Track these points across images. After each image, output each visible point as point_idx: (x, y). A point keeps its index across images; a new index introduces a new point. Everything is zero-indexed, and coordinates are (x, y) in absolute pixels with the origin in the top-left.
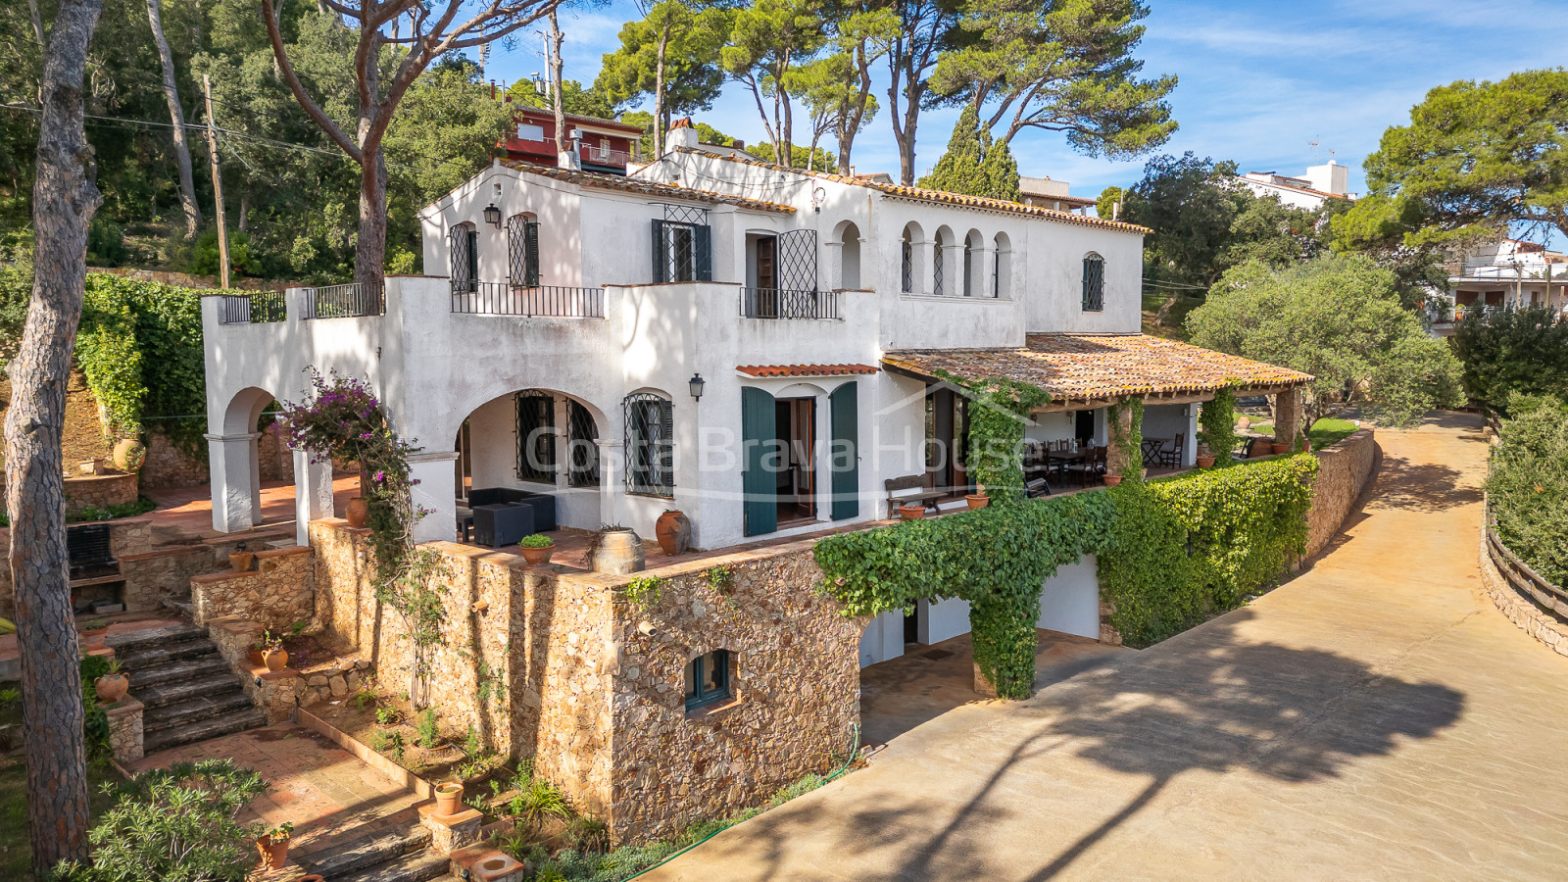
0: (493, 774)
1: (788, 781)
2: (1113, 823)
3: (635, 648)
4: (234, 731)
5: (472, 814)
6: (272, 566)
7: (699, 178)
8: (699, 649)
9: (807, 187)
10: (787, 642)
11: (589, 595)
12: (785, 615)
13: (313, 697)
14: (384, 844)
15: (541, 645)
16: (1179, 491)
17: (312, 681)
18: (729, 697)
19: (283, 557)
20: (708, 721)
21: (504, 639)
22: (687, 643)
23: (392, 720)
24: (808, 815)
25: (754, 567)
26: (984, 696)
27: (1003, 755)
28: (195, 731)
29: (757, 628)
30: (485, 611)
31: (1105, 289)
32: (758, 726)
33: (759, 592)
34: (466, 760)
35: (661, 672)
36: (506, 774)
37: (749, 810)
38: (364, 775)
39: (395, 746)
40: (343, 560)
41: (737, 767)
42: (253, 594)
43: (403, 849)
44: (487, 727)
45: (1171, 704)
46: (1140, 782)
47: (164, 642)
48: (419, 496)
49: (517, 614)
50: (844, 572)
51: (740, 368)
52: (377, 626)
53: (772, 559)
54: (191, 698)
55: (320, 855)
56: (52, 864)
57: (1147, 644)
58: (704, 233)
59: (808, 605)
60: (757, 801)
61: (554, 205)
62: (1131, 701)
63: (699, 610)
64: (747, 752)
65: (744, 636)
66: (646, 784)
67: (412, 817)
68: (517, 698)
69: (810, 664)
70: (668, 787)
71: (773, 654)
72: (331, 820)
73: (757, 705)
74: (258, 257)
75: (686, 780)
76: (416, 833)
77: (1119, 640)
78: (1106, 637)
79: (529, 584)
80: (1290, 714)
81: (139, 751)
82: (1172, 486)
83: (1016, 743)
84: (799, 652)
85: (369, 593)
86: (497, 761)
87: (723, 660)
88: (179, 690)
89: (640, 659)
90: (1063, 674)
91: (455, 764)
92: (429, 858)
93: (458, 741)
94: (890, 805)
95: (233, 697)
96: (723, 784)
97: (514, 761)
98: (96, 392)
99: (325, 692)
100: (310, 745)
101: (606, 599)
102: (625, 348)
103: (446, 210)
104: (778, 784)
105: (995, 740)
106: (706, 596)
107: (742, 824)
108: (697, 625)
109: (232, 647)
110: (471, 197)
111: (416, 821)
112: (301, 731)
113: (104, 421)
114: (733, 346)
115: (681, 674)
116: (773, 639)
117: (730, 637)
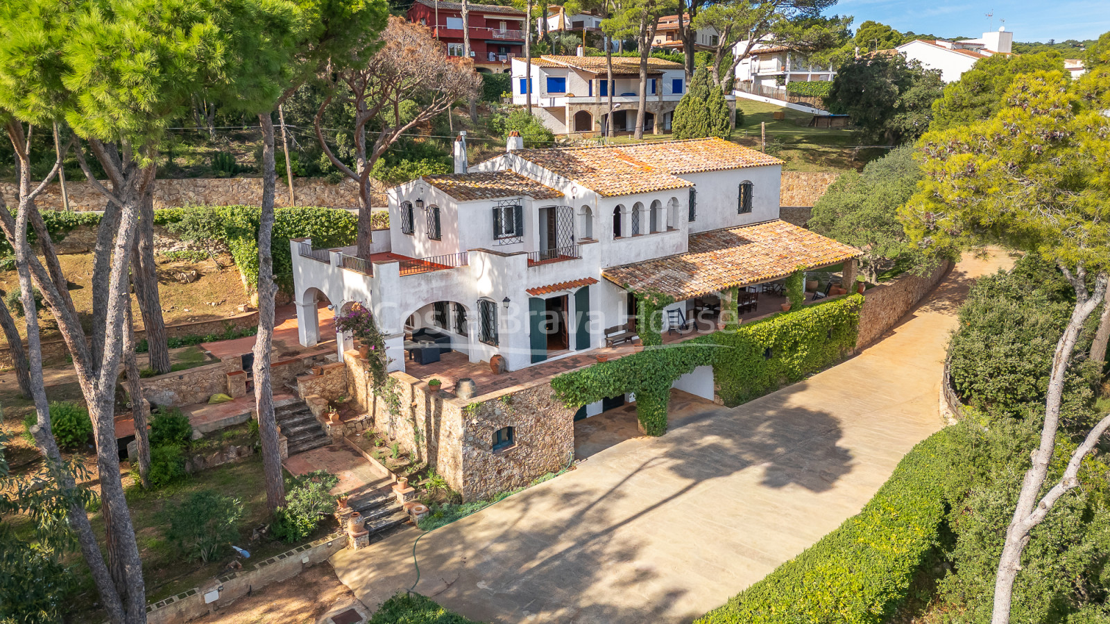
0: (419, 472)
1: (539, 476)
2: (665, 501)
3: (471, 429)
4: (320, 446)
5: (412, 489)
6: (329, 373)
7: (521, 169)
8: (498, 427)
9: (569, 186)
10: (538, 421)
11: (453, 409)
12: (537, 410)
13: (349, 432)
14: (380, 499)
15: (438, 423)
16: (758, 330)
17: (349, 425)
18: (513, 444)
19: (334, 369)
20: (503, 454)
21: (424, 419)
22: (493, 426)
23: (381, 445)
24: (543, 493)
25: (522, 393)
26: (642, 435)
27: (637, 466)
28: (305, 447)
29: (524, 417)
30: (416, 406)
31: (753, 200)
32: (525, 455)
33: (525, 402)
34: (411, 465)
35: (482, 437)
36: (424, 473)
37: (520, 488)
38: (372, 469)
39: (382, 459)
40: (360, 375)
41: (516, 471)
42: (322, 385)
43: (386, 501)
44: (419, 452)
45: (727, 443)
46: (688, 482)
47: (289, 407)
48: (389, 354)
49: (428, 410)
50: (565, 391)
51: (528, 290)
52: (375, 402)
53: (531, 389)
54: (303, 432)
55: (357, 502)
56: (275, 507)
57: (738, 404)
58: (519, 209)
59: (548, 405)
60: (525, 484)
61: (447, 206)
62: (710, 439)
63: (498, 412)
64: (520, 465)
65: (518, 420)
66: (477, 479)
67: (389, 489)
68: (429, 442)
69: (549, 429)
70: (486, 480)
71: (531, 426)
72: (360, 489)
73: (524, 447)
74: (304, 167)
75: (494, 477)
76: (391, 495)
77: (722, 403)
78: (717, 401)
79: (432, 400)
80: (780, 450)
81: (286, 456)
82: (754, 327)
83: (646, 460)
84: (544, 425)
85: (371, 390)
86: (422, 466)
87: (510, 431)
88: (297, 429)
89: (473, 433)
90: (684, 423)
91: (406, 466)
92: (395, 506)
93: (407, 455)
94: (578, 490)
95: (318, 431)
96: (509, 478)
97: (428, 465)
98: (240, 268)
99: (354, 430)
100: (350, 454)
101: (459, 411)
102: (478, 279)
103: (399, 192)
104: (535, 477)
105: (635, 457)
106: (501, 407)
107: (515, 495)
108: (497, 418)
109: (317, 411)
110: (411, 190)
111: (391, 491)
112: (346, 447)
113: (245, 283)
114: (524, 281)
115: (490, 438)
116: (531, 420)
117: (512, 421)
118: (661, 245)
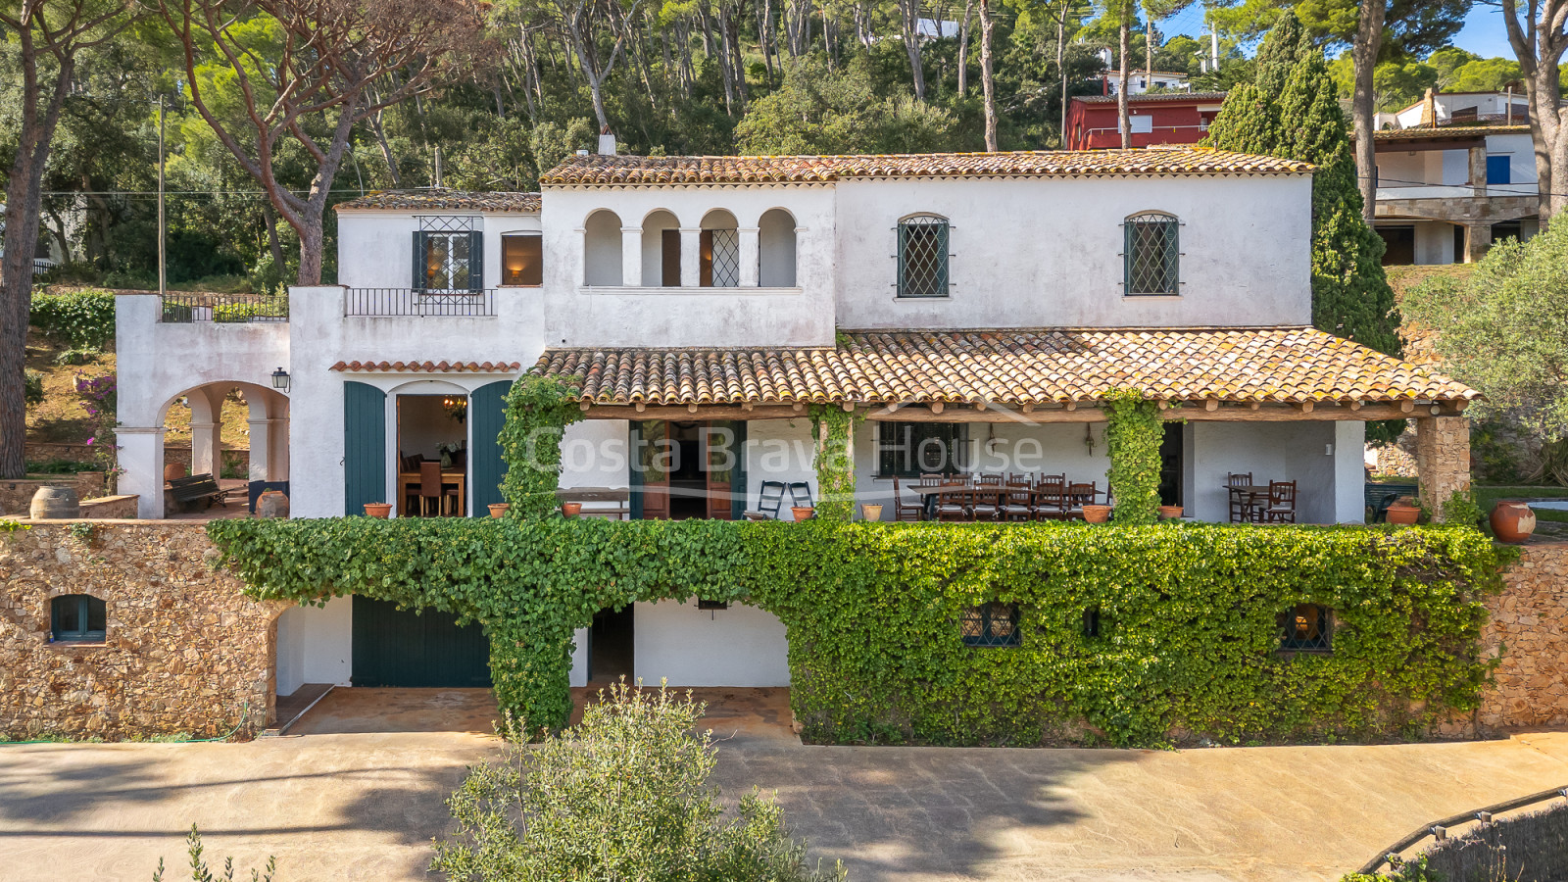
1: (159, 729)
8: (61, 590)
10: (168, 605)
12: (166, 580)
18: (97, 637)
20: (69, 652)
22: (48, 582)
25: (128, 530)
29: (130, 586)
32: (125, 671)
33: (135, 553)
35: (20, 599)
41: (100, 700)
50: (237, 552)
53: (152, 526)
59: (199, 575)
60: (121, 738)
63: (63, 556)
64: (112, 690)
65: (114, 589)
69: (198, 632)
70: (22, 695)
71: (148, 611)
73: (127, 652)
75: (42, 694)
84: (182, 617)
96: (81, 710)
104: (148, 728)
106: (72, 546)
108: (60, 569)
115: (40, 605)
116: (149, 600)
117: (98, 586)
118: (738, 316)
